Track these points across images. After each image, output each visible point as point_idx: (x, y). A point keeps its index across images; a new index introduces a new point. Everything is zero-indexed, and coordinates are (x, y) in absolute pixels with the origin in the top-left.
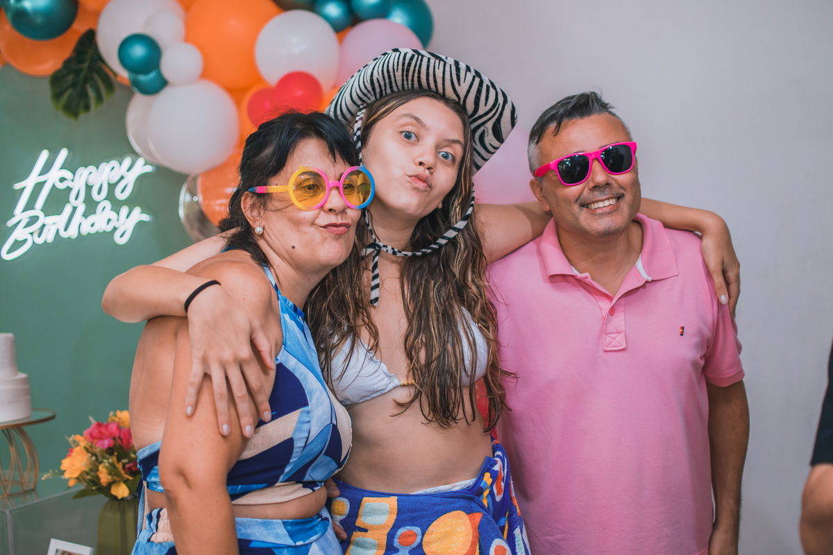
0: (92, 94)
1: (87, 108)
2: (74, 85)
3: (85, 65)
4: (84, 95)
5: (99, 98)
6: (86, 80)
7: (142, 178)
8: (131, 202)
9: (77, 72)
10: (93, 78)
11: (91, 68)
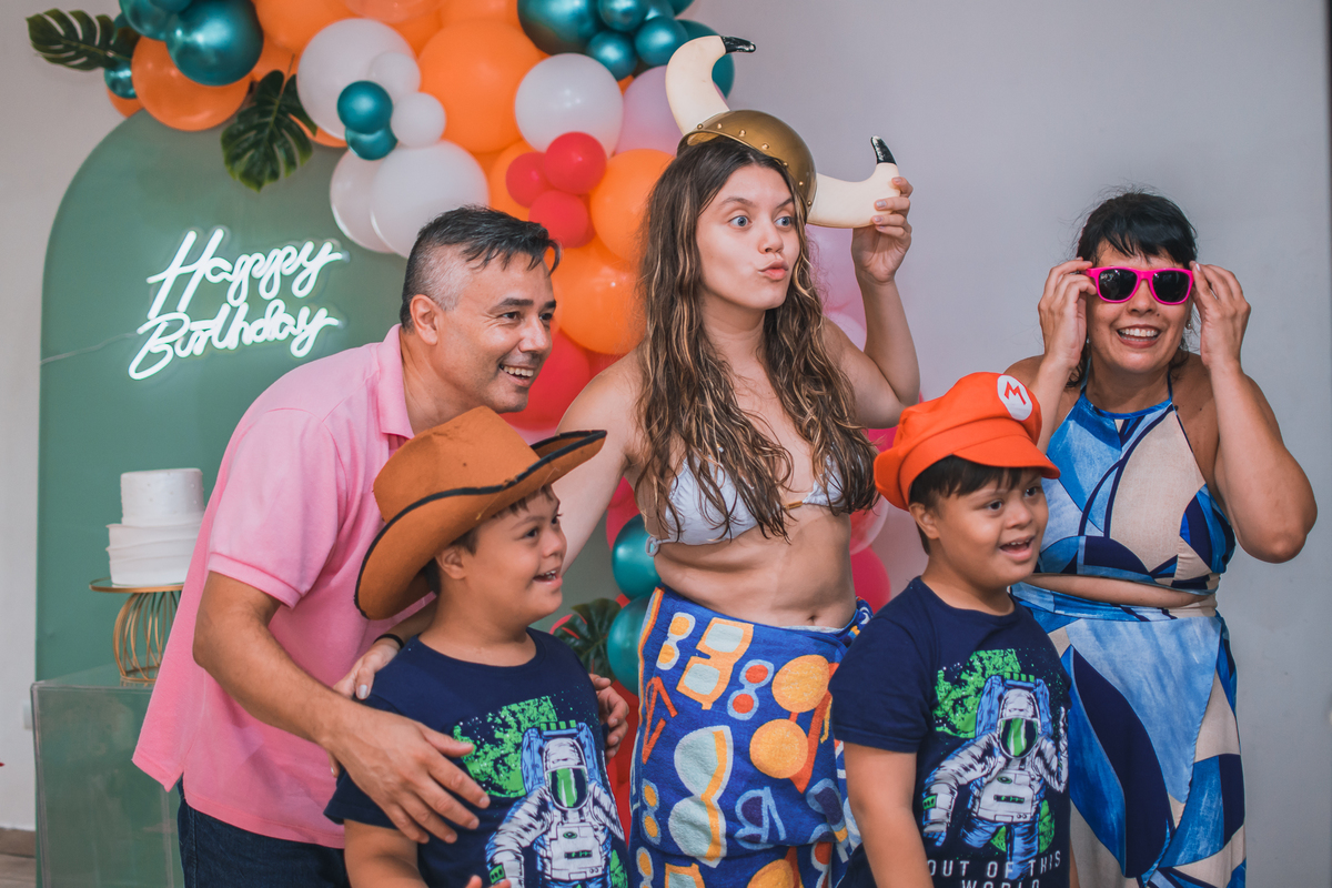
0: (280, 155)
1: (275, 175)
2: (256, 145)
3: (271, 119)
4: (270, 157)
5: (291, 163)
6: (272, 139)
7: (327, 269)
8: (314, 301)
9: (260, 128)
10: (282, 135)
11: (278, 122)
